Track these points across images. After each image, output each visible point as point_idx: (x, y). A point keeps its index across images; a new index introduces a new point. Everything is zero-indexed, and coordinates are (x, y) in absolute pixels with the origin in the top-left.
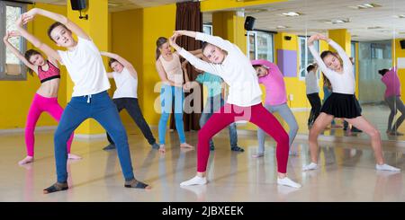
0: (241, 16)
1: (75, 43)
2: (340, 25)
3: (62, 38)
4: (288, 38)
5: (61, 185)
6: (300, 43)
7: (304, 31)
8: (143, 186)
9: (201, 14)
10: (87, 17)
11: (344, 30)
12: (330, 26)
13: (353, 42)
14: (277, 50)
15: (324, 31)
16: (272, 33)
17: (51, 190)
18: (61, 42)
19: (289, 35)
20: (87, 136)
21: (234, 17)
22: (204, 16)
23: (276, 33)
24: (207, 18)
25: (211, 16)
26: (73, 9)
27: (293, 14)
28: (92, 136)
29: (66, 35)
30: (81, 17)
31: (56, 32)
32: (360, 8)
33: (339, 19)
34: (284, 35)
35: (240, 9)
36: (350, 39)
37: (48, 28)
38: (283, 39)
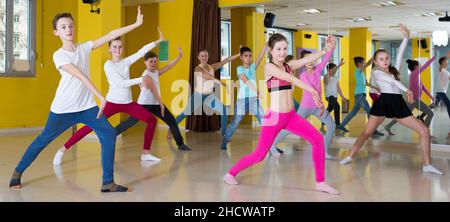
0: (261, 12)
2: (361, 23)
4: (308, 36)
6: (320, 42)
7: (326, 29)
9: (219, 10)
10: (98, 11)
11: (365, 29)
12: (351, 24)
13: (374, 41)
14: (297, 49)
15: (345, 29)
16: (292, 31)
19: (309, 33)
21: (254, 13)
22: (222, 12)
23: (296, 31)
24: (225, 14)
25: (229, 12)
26: (84, 2)
27: (313, 11)
30: (92, 11)
32: (383, 5)
33: (360, 17)
34: (304, 32)
35: (259, 5)
36: (371, 38)
38: (303, 37)
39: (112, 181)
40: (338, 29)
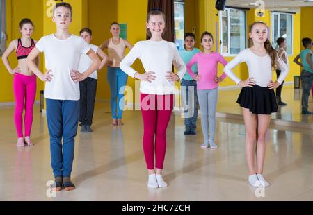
15: (297, 8)
16: (244, 10)
23: (249, 10)
40: (290, 8)
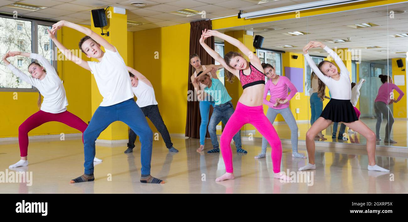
0: (251, 35)
1: (103, 53)
2: (341, 44)
3: (91, 50)
4: (295, 57)
5: (87, 177)
8: (158, 181)
10: (108, 34)
12: (332, 45)
13: (354, 62)
14: (285, 68)
16: (280, 52)
17: (78, 180)
18: (90, 53)
19: (296, 54)
20: (110, 142)
21: (244, 35)
23: (284, 52)
26: (96, 26)
27: (297, 33)
28: (114, 142)
29: (95, 47)
30: (103, 34)
31: (86, 45)
32: (359, 27)
33: (340, 38)
34: (291, 54)
37: (80, 41)
38: (290, 57)
39: (149, 175)
